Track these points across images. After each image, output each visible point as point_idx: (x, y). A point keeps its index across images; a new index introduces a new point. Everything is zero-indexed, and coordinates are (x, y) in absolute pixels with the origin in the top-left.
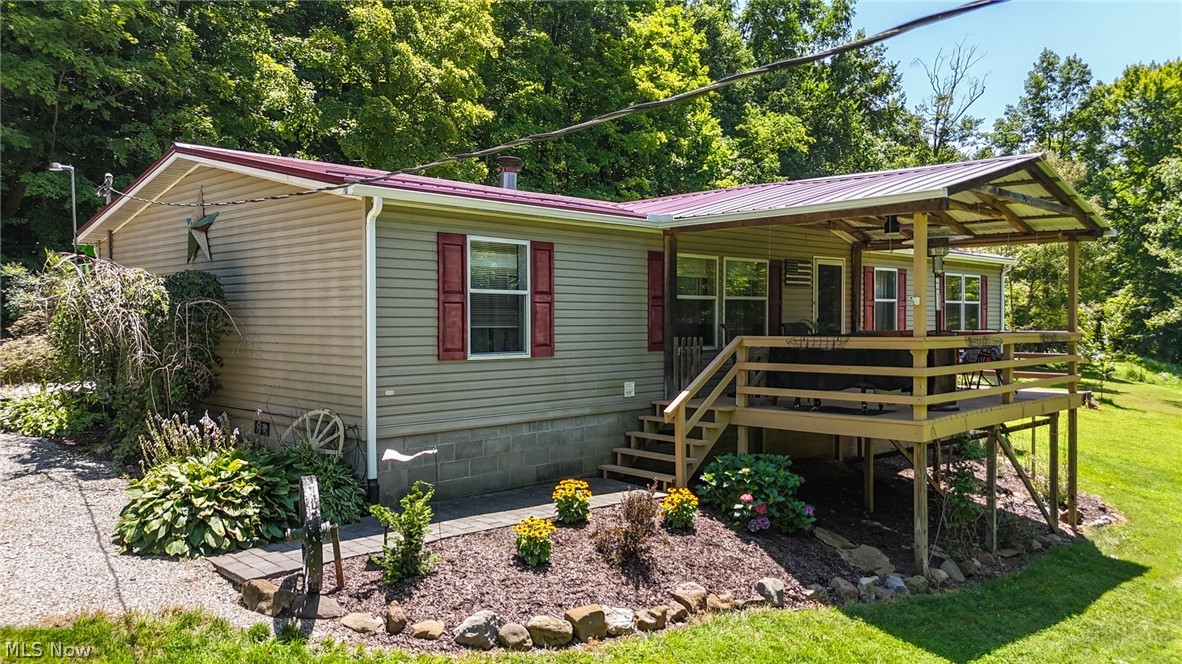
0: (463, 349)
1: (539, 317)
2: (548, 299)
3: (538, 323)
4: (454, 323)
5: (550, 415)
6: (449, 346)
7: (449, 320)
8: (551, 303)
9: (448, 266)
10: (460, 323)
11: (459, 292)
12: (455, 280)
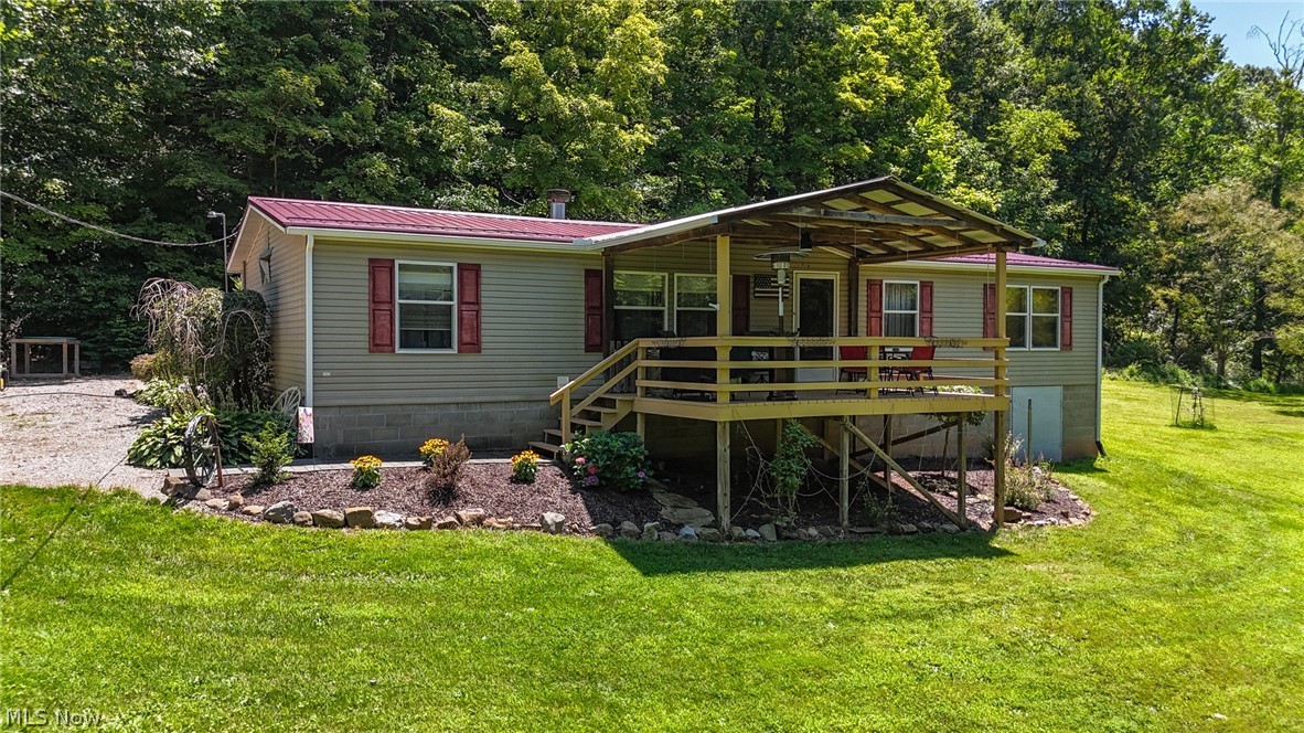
0: (392, 344)
1: (465, 322)
2: (476, 308)
3: (464, 327)
4: (382, 325)
5: (477, 399)
6: (378, 342)
7: (378, 323)
8: (478, 312)
9: (377, 282)
10: (389, 326)
11: (387, 303)
12: (384, 294)
